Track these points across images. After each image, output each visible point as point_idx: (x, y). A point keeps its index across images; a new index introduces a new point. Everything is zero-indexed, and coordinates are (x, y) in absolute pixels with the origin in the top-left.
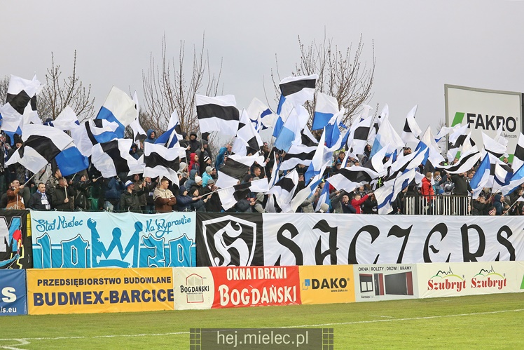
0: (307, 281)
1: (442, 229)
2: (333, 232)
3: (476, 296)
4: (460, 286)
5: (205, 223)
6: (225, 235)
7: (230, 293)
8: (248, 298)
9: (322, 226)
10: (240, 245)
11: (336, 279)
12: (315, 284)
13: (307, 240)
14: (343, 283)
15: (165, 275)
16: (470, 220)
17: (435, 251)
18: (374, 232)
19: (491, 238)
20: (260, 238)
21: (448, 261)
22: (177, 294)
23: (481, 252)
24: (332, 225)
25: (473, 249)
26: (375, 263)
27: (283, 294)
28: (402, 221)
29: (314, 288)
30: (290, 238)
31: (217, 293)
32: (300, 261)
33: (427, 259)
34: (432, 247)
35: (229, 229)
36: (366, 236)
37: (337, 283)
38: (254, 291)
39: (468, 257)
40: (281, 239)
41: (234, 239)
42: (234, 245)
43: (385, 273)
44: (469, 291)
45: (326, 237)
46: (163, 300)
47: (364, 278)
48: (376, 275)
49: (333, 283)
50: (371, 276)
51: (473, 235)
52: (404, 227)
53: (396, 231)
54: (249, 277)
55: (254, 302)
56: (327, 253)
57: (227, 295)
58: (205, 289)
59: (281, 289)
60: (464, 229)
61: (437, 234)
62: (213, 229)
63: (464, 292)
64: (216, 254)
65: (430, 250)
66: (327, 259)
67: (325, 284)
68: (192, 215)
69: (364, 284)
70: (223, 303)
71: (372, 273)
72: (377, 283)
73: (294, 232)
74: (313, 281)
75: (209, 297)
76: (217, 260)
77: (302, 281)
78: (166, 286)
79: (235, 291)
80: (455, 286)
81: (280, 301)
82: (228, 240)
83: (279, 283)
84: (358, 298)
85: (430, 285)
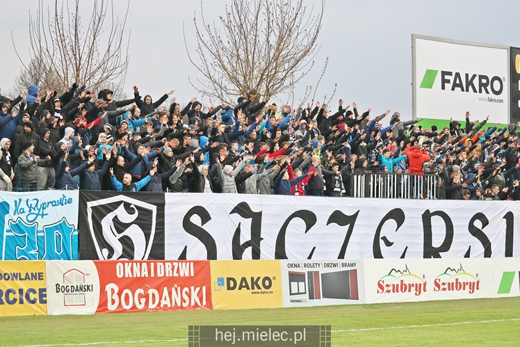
0: (220, 280)
1: (397, 215)
2: (257, 219)
3: (439, 301)
4: (420, 288)
5: (90, 204)
6: (116, 220)
7: (119, 294)
8: (143, 300)
9: (242, 210)
10: (135, 233)
11: (259, 278)
12: (231, 284)
13: (222, 227)
14: (268, 283)
15: (36, 270)
16: (435, 205)
17: (389, 244)
18: (309, 218)
19: (461, 229)
20: (161, 225)
21: (403, 257)
22: (51, 294)
23: (446, 246)
24: (255, 209)
25: (437, 242)
26: (310, 257)
27: (190, 296)
28: (346, 205)
29: (229, 288)
30: (200, 225)
31: (103, 292)
32: (212, 254)
33: (378, 254)
34: (384, 238)
35: (121, 212)
36: (299, 223)
37: (260, 283)
38: (151, 291)
39: (430, 252)
40: (188, 226)
41: (128, 225)
42: (127, 232)
43: (322, 270)
44: (430, 295)
45: (247, 224)
46: (33, 302)
47: (294, 277)
48: (310, 273)
49: (255, 283)
50: (303, 275)
51: (438, 224)
52: (349, 213)
53: (337, 218)
54: (145, 274)
55: (151, 306)
56: (247, 244)
57: (116, 297)
58: (88, 288)
59: (186, 289)
60: (427, 217)
61: (392, 223)
62: (100, 213)
63: (424, 297)
64: (104, 244)
65: (382, 242)
66: (248, 252)
67: (244, 284)
68: (74, 194)
69: (294, 284)
70: (111, 307)
71: (305, 271)
72: (311, 283)
73: (206, 217)
74: (229, 279)
75: (93, 298)
76: (106, 252)
77: (214, 280)
78: (36, 284)
79: (127, 291)
80: (413, 289)
81: (185, 305)
82: (120, 226)
83: (184, 282)
84: (286, 302)
85: (381, 286)
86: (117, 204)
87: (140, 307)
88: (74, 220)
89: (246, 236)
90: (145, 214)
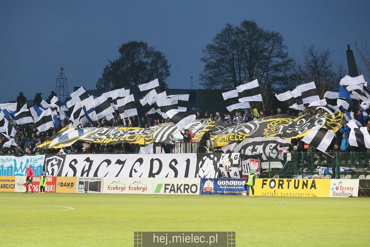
0: (59, 183)
2: (91, 162)
4: (123, 189)
5: (47, 159)
6: (52, 163)
8: (38, 189)
9: (88, 160)
10: (56, 167)
14: (72, 184)
16: (155, 156)
17: (136, 171)
18: (109, 162)
19: (166, 166)
21: (140, 177)
22: (16, 186)
23: (158, 173)
24: (91, 159)
25: (155, 171)
27: (50, 188)
28: (122, 157)
29: (61, 186)
33: (131, 175)
34: (135, 170)
36: (105, 164)
39: (151, 175)
42: (54, 167)
44: (127, 191)
45: (88, 164)
46: (12, 188)
48: (86, 182)
49: (68, 184)
51: (156, 165)
52: (123, 160)
53: (118, 162)
56: (86, 171)
60: (152, 161)
61: (138, 163)
62: (49, 161)
63: (124, 192)
64: (48, 171)
65: (133, 171)
68: (44, 156)
69: (80, 186)
71: (84, 181)
72: (86, 185)
74: (61, 183)
76: (48, 173)
77: (57, 183)
78: (13, 183)
80: (120, 189)
81: (48, 191)
82: (52, 165)
84: (77, 191)
85: (109, 187)
86: (53, 159)
87: (37, 191)
88: (43, 165)
89: (86, 169)
90: (60, 161)
